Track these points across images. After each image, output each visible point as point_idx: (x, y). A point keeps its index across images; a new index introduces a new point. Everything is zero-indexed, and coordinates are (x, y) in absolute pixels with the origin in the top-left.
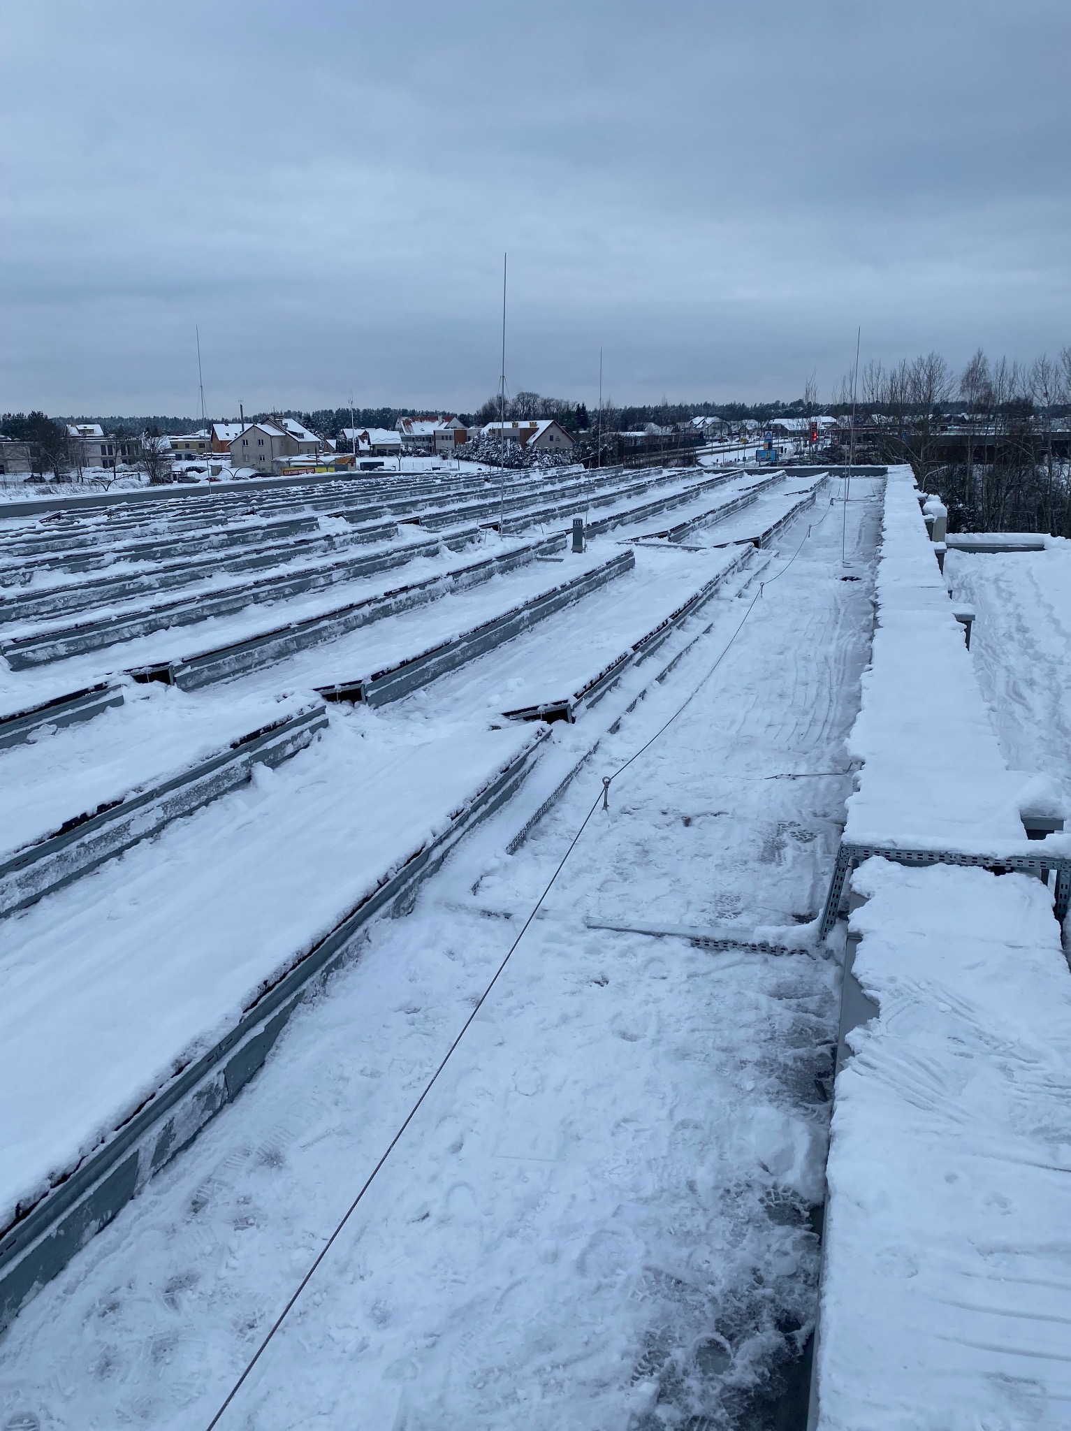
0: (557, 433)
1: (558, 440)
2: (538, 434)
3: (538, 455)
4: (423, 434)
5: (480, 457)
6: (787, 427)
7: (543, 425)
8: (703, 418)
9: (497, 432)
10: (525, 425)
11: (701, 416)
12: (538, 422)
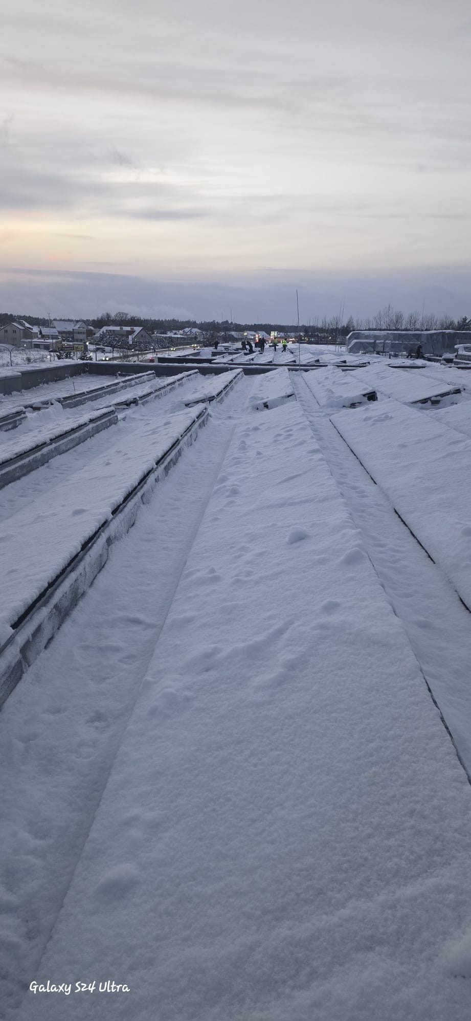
0: (144, 333)
1: (145, 337)
2: (136, 334)
3: (138, 344)
4: (65, 330)
5: (104, 344)
6: (235, 336)
7: (138, 329)
8: (190, 329)
9: (112, 331)
10: (129, 329)
11: (188, 327)
12: (135, 328)
